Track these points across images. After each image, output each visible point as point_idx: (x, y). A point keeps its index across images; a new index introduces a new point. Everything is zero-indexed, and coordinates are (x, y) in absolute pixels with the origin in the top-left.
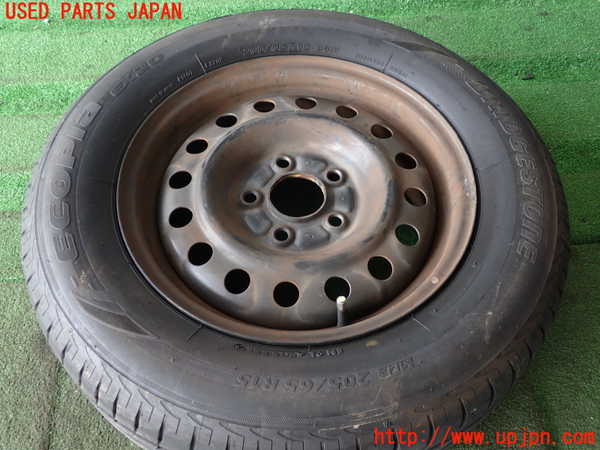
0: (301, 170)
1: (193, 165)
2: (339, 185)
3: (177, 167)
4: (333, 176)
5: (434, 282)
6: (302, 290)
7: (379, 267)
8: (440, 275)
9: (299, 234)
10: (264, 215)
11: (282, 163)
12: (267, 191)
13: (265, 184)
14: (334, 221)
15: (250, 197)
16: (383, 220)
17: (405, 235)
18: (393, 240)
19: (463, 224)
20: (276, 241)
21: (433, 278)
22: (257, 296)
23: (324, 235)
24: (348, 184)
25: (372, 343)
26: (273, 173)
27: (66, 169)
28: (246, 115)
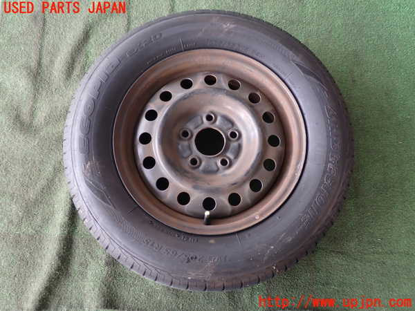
0: (218, 125)
1: (160, 109)
2: (234, 141)
3: (151, 106)
4: (233, 135)
5: (257, 218)
6: (192, 199)
7: (234, 199)
8: (261, 215)
9: (203, 163)
10: (190, 148)
11: (209, 118)
12: (196, 132)
13: (196, 128)
14: (224, 162)
15: (185, 134)
16: (246, 175)
17: (255, 185)
18: (247, 187)
19: (286, 191)
20: (190, 164)
21: (257, 215)
22: (169, 194)
23: (215, 168)
24: (239, 142)
25: (212, 241)
26: (203, 122)
27: (93, 99)
28: (199, 83)
